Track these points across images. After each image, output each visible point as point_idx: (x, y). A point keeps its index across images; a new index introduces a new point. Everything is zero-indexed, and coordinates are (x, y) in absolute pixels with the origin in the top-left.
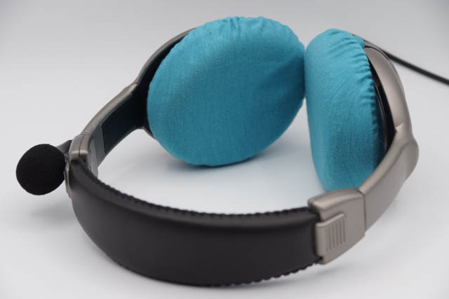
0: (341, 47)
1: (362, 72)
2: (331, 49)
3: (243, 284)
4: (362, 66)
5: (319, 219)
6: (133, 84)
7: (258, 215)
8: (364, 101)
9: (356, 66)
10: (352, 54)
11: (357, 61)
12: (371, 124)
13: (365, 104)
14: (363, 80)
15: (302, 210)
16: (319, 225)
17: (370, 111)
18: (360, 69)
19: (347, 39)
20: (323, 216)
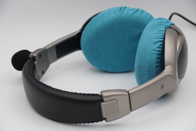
0: (155, 26)
1: (158, 38)
2: (151, 26)
3: (70, 123)
4: (159, 36)
5: (103, 101)
6: (79, 30)
7: (76, 93)
8: (154, 52)
9: (156, 35)
10: (158, 29)
11: (158, 33)
12: (155, 63)
13: (154, 53)
14: (156, 42)
15: (97, 95)
16: (102, 103)
17: (156, 57)
18: (158, 37)
19: (160, 23)
20: (105, 99)
